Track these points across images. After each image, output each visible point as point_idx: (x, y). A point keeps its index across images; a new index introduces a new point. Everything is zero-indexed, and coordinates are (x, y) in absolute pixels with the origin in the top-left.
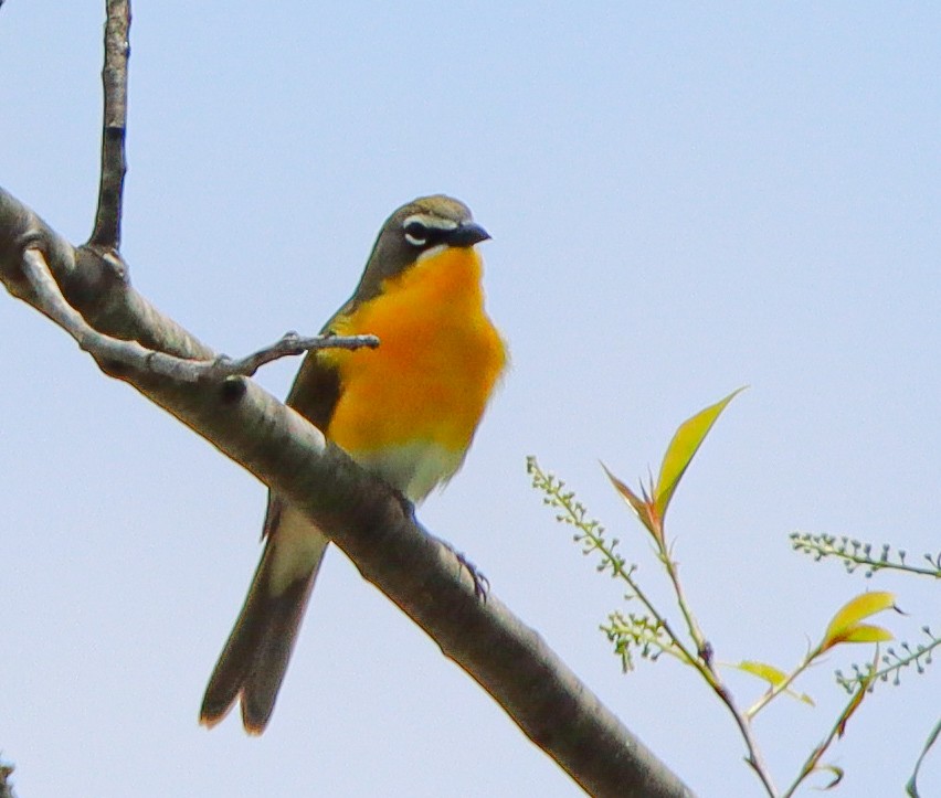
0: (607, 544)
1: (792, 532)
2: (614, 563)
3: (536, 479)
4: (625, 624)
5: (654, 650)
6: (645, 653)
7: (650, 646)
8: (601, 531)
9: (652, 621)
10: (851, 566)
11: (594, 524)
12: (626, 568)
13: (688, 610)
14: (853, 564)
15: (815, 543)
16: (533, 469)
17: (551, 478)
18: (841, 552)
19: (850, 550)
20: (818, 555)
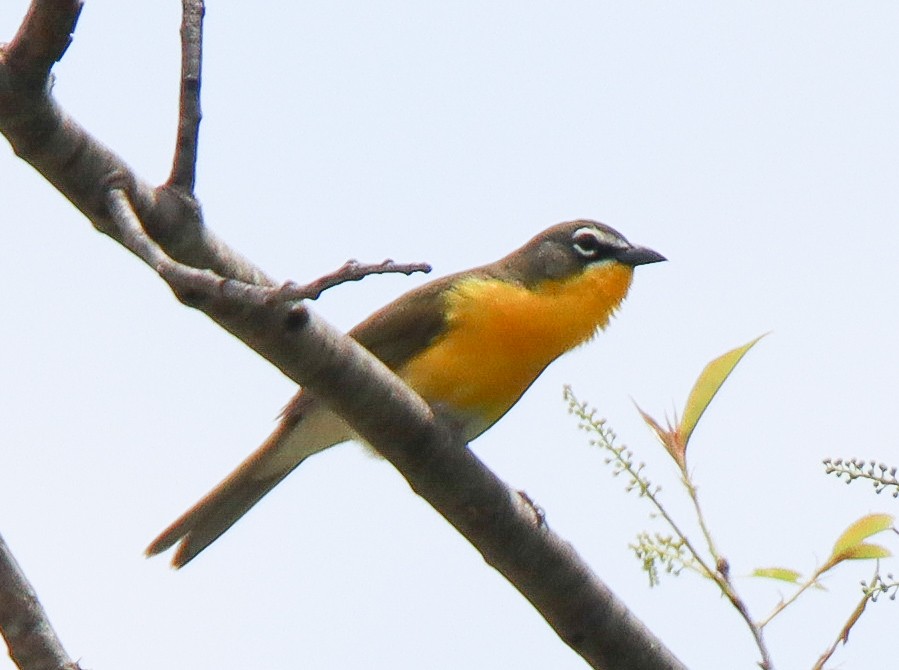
0: (635, 468)
1: (825, 458)
2: (641, 484)
3: (572, 405)
4: (651, 542)
5: (677, 566)
6: (669, 570)
7: (673, 562)
8: (630, 455)
9: (676, 540)
10: (879, 488)
11: (624, 448)
12: (652, 490)
13: (708, 528)
14: (881, 486)
15: (846, 468)
16: (569, 396)
17: (585, 405)
18: (871, 475)
19: (878, 473)
20: (849, 478)
